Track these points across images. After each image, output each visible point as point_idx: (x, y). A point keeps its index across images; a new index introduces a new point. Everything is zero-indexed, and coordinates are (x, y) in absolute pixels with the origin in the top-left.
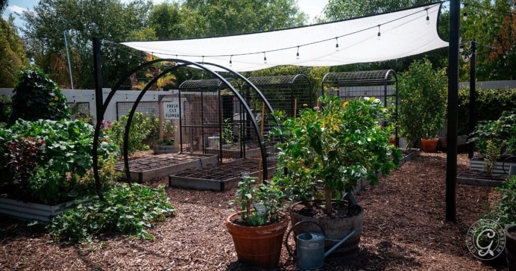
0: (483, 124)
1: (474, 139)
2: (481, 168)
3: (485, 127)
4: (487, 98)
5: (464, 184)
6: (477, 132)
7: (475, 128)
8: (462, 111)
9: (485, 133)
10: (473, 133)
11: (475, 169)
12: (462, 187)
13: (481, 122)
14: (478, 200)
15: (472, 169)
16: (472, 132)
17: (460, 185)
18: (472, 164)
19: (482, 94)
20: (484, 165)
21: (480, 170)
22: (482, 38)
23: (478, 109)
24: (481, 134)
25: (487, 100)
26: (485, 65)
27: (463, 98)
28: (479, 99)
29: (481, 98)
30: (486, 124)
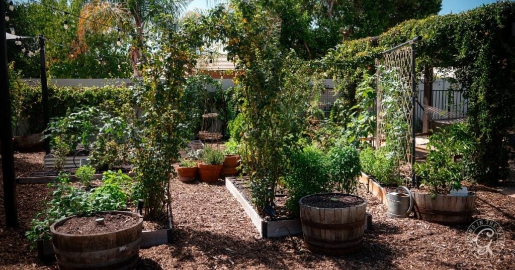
0: (55, 120)
1: (46, 136)
2: (52, 165)
3: (57, 123)
4: (62, 95)
5: (34, 184)
6: (49, 129)
7: (47, 125)
8: (39, 108)
9: (57, 130)
10: (46, 131)
11: (50, 166)
12: (32, 187)
13: (53, 118)
14: (46, 198)
15: (47, 166)
16: (45, 129)
17: (30, 186)
18: (46, 161)
19: (58, 91)
20: (54, 161)
21: (52, 166)
22: (61, 36)
23: (55, 106)
24: (53, 131)
25: (62, 98)
26: (65, 64)
27: (39, 95)
28: (54, 96)
29: (56, 95)
30: (58, 120)
